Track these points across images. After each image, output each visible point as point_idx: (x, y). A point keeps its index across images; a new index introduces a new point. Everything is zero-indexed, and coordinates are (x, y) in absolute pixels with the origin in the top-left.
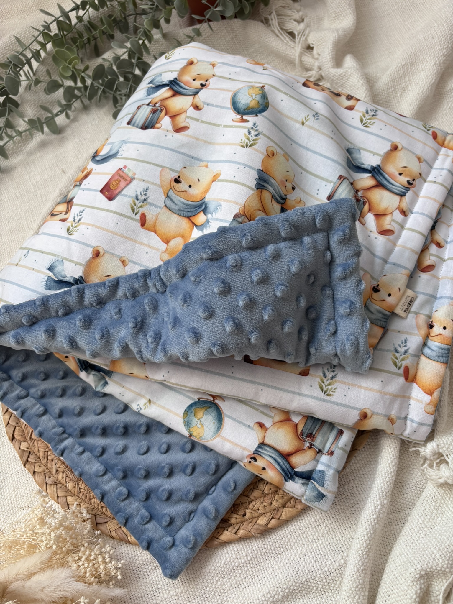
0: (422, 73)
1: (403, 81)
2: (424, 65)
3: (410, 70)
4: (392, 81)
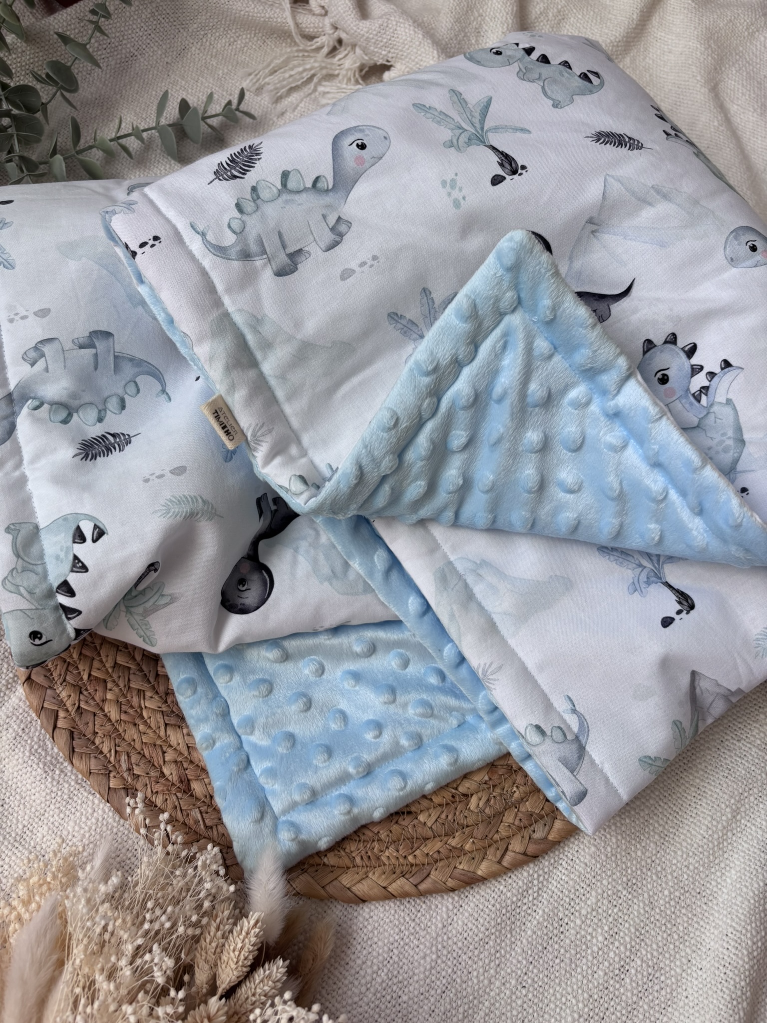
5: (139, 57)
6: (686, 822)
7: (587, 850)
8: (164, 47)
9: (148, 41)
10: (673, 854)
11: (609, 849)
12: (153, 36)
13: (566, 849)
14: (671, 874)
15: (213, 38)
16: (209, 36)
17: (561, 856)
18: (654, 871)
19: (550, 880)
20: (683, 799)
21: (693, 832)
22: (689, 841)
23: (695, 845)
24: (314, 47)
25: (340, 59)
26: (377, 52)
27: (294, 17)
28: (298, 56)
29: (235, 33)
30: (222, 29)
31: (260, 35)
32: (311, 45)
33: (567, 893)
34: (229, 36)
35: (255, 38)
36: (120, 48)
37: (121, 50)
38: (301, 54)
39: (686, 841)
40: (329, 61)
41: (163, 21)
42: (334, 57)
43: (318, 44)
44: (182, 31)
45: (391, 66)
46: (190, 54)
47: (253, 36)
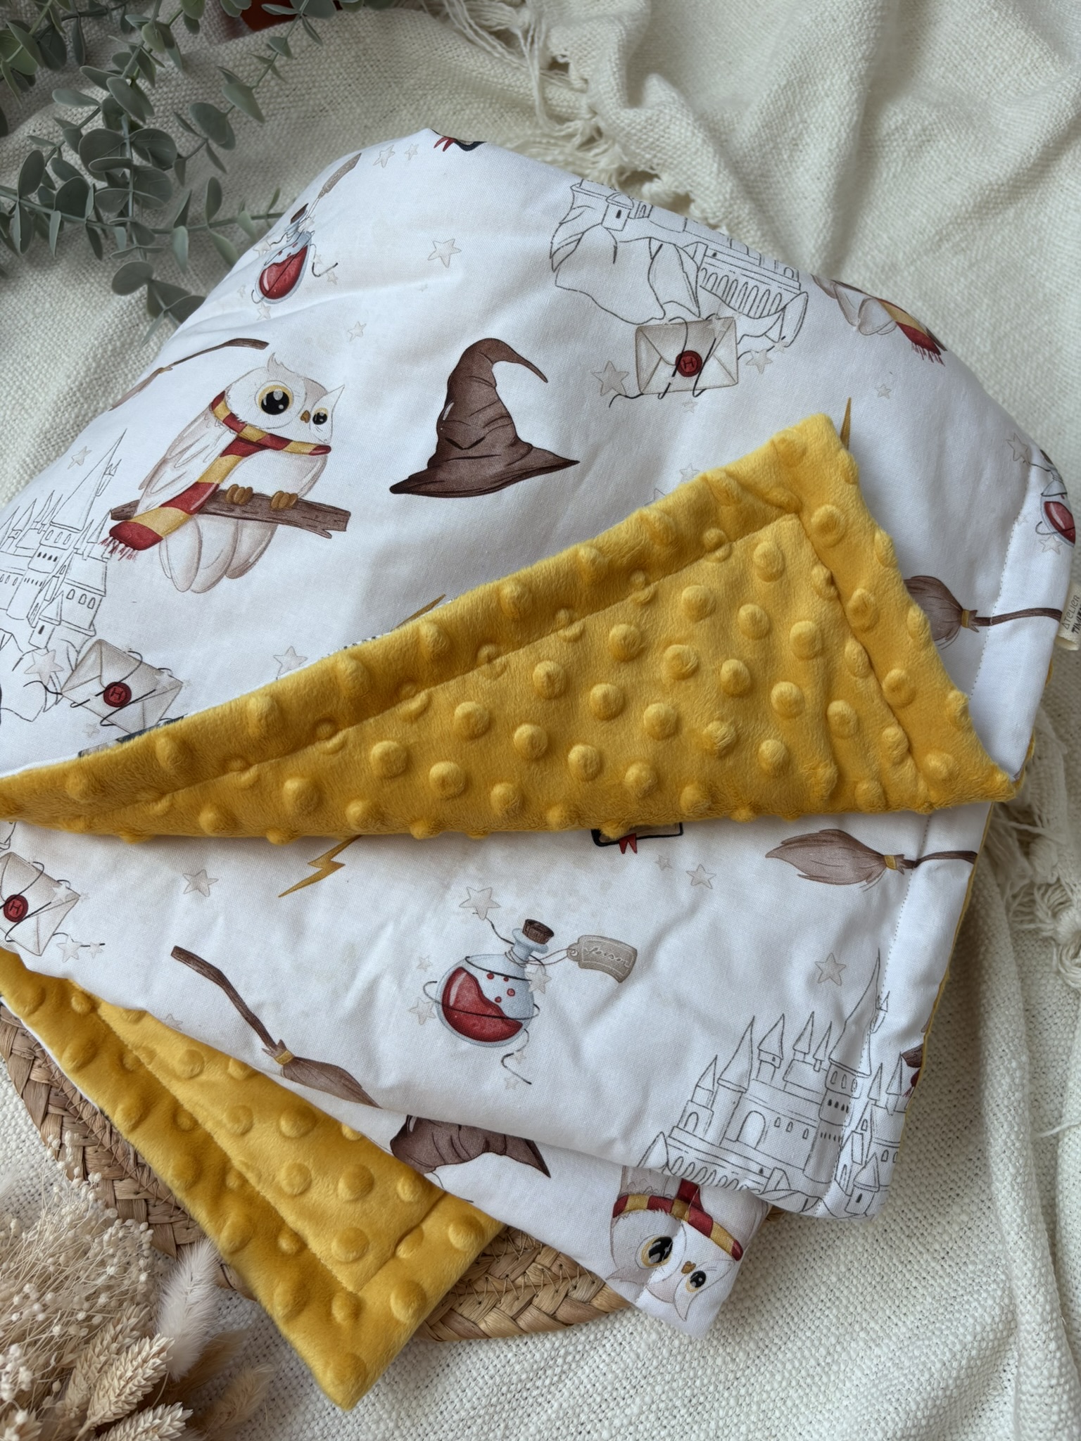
0: (828, 103)
1: (790, 124)
2: (828, 83)
3: (799, 96)
4: (767, 125)
5: (331, 113)
6: (800, 1334)
7: (645, 1336)
8: (366, 104)
9: (346, 93)
10: (768, 1375)
11: (676, 1343)
12: (353, 87)
13: (617, 1325)
14: (758, 1404)
15: (433, 102)
16: (429, 97)
17: (607, 1333)
18: (734, 1393)
19: (582, 1363)
20: (806, 1299)
21: (807, 1353)
22: (797, 1364)
23: (803, 1373)
24: (563, 133)
25: (597, 155)
26: (639, 154)
27: (542, 89)
28: (540, 143)
29: (464, 99)
30: (447, 91)
31: (498, 106)
32: (560, 130)
33: (600, 1389)
34: (455, 101)
35: (491, 110)
36: (307, 97)
37: (308, 100)
38: (544, 141)
39: (792, 1363)
40: (580, 154)
41: (370, 69)
42: (589, 150)
43: (570, 130)
44: (393, 85)
45: (657, 176)
46: (398, 118)
47: (487, 105)
